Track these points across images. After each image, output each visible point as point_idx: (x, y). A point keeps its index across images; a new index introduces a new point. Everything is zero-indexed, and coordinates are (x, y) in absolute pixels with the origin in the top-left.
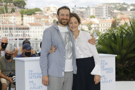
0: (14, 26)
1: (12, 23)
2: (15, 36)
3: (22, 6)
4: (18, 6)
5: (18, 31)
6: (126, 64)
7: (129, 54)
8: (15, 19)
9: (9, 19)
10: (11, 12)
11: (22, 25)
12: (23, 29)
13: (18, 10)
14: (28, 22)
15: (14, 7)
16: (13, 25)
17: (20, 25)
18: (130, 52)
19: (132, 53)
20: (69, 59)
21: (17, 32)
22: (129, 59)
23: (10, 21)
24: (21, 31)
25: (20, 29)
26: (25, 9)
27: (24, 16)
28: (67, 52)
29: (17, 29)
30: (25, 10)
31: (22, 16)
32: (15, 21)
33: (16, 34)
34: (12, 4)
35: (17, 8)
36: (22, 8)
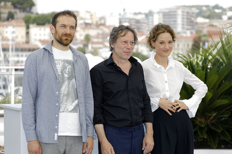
0: (12, 45)
1: (8, 40)
2: (13, 63)
3: (28, 9)
4: (20, 9)
5: (20, 53)
6: (212, 118)
7: (218, 99)
8: (13, 32)
9: (3, 31)
10: (8, 19)
11: (27, 42)
12: (29, 50)
13: (20, 15)
14: (38, 38)
15: (13, 11)
16: (10, 43)
17: (23, 43)
18: (220, 96)
19: (222, 99)
20: (70, 112)
21: (18, 56)
22: (219, 109)
23: (5, 35)
24: (24, 54)
25: (23, 50)
26: (32, 13)
27: (31, 26)
28: (66, 98)
29: (17, 50)
30: (33, 16)
31: (28, 28)
32: (14, 35)
33: (16, 59)
34: (9, 4)
35: (18, 11)
36: (27, 12)
